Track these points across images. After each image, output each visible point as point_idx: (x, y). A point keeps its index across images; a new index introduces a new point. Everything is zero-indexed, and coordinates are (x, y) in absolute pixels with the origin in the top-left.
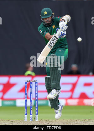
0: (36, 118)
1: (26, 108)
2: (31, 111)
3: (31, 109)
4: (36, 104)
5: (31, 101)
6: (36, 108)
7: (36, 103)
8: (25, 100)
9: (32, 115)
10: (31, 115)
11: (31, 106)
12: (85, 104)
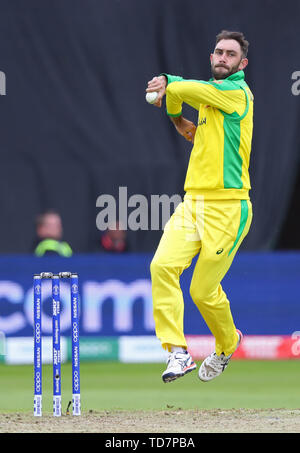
0: (74, 404)
1: (40, 370)
2: (55, 381)
3: (57, 373)
4: (73, 357)
5: (56, 347)
6: (74, 369)
7: (73, 351)
8: (35, 343)
9: (59, 394)
10: (55, 394)
11: (56, 363)
12: (247, 354)
